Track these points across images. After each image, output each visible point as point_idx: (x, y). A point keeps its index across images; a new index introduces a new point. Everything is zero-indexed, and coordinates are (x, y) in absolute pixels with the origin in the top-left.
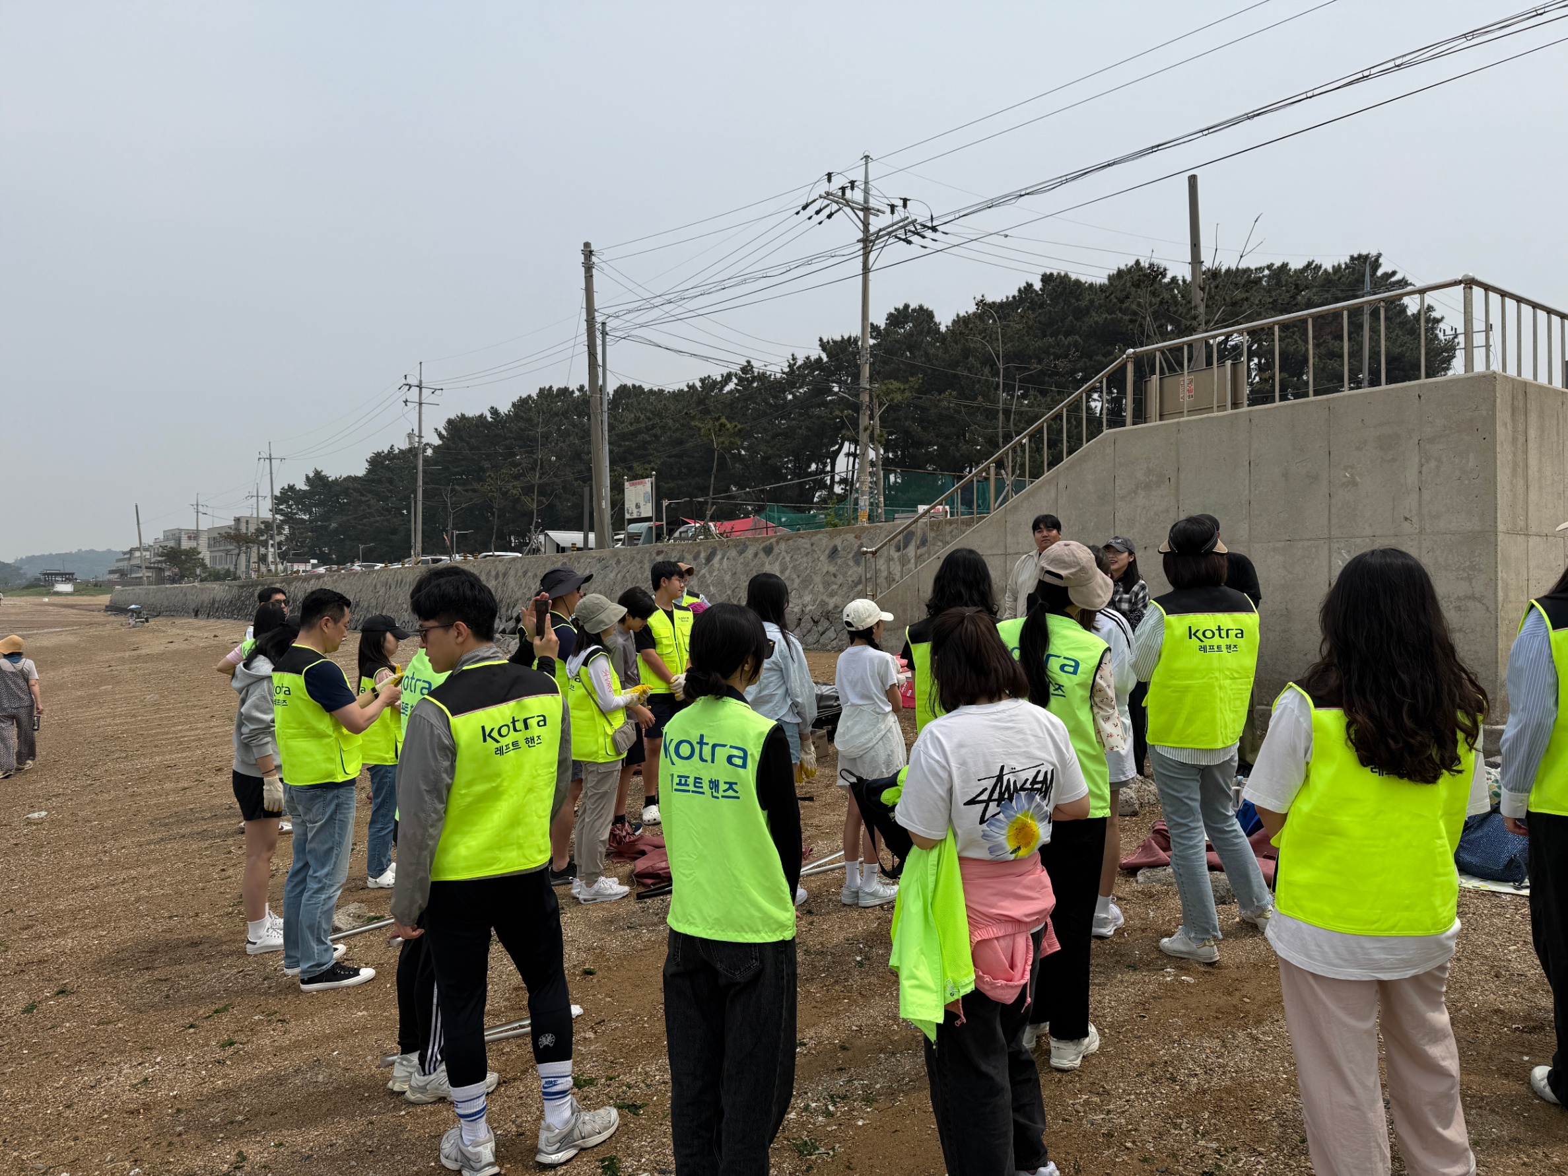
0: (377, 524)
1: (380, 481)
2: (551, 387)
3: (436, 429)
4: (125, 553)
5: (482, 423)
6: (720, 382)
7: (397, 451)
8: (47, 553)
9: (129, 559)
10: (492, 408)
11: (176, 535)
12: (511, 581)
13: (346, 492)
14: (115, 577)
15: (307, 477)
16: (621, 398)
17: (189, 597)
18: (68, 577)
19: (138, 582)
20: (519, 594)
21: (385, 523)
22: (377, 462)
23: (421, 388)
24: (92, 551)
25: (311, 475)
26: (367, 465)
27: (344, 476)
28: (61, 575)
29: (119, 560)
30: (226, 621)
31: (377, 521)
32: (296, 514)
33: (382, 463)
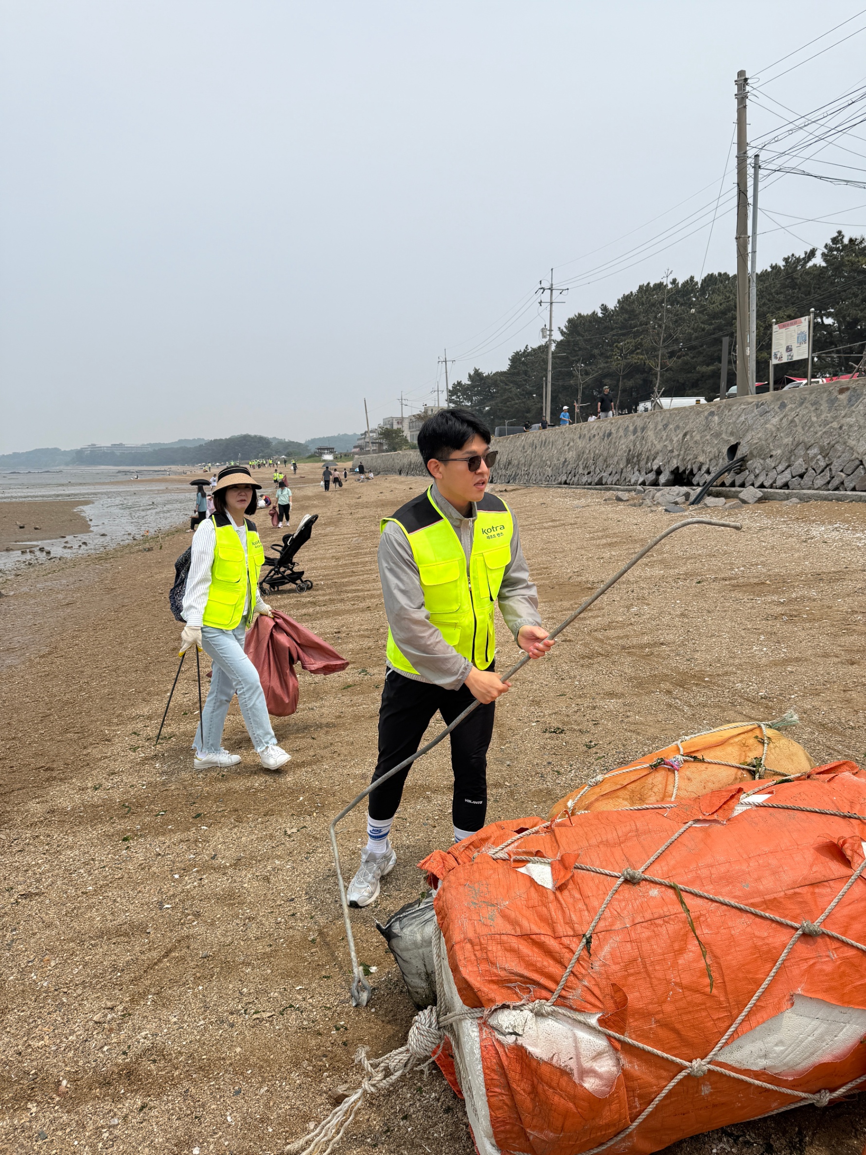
0: (517, 406)
1: (518, 374)
2: (649, 284)
3: (559, 328)
4: (362, 435)
5: (594, 318)
6: (804, 259)
7: (530, 349)
8: (322, 437)
9: (365, 438)
10: (603, 305)
11: (390, 420)
12: (650, 434)
13: (495, 384)
14: (357, 450)
15: (470, 375)
16: (708, 286)
17: (396, 461)
18: (331, 450)
19: (368, 452)
20: (659, 447)
21: (522, 405)
22: (516, 359)
23: (552, 291)
24: (345, 435)
25: (472, 373)
26: (509, 362)
27: (494, 372)
28: (328, 449)
29: (359, 439)
30: (417, 477)
31: (516, 404)
32: (463, 402)
33: (520, 360)
